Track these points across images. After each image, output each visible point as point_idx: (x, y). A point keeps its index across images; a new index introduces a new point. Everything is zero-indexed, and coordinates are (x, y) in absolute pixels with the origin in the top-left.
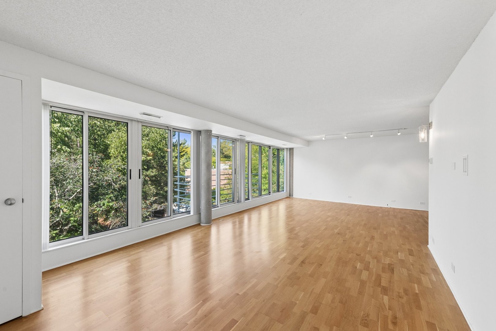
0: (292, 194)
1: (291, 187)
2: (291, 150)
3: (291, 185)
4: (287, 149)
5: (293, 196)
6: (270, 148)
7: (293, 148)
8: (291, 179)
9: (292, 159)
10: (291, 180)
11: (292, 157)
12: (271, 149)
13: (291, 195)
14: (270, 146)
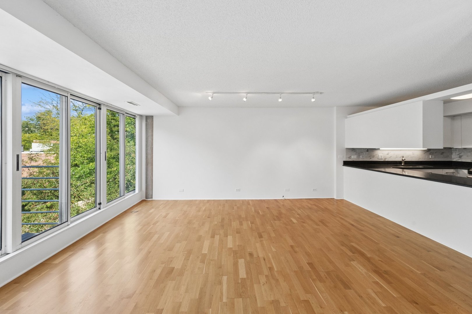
0: (151, 193)
1: (149, 183)
2: (149, 119)
3: (149, 179)
4: (141, 116)
5: (152, 198)
6: (100, 109)
7: (153, 116)
8: (150, 168)
9: (150, 134)
10: (149, 171)
11: (150, 131)
12: (102, 111)
13: (150, 197)
14: (99, 104)
